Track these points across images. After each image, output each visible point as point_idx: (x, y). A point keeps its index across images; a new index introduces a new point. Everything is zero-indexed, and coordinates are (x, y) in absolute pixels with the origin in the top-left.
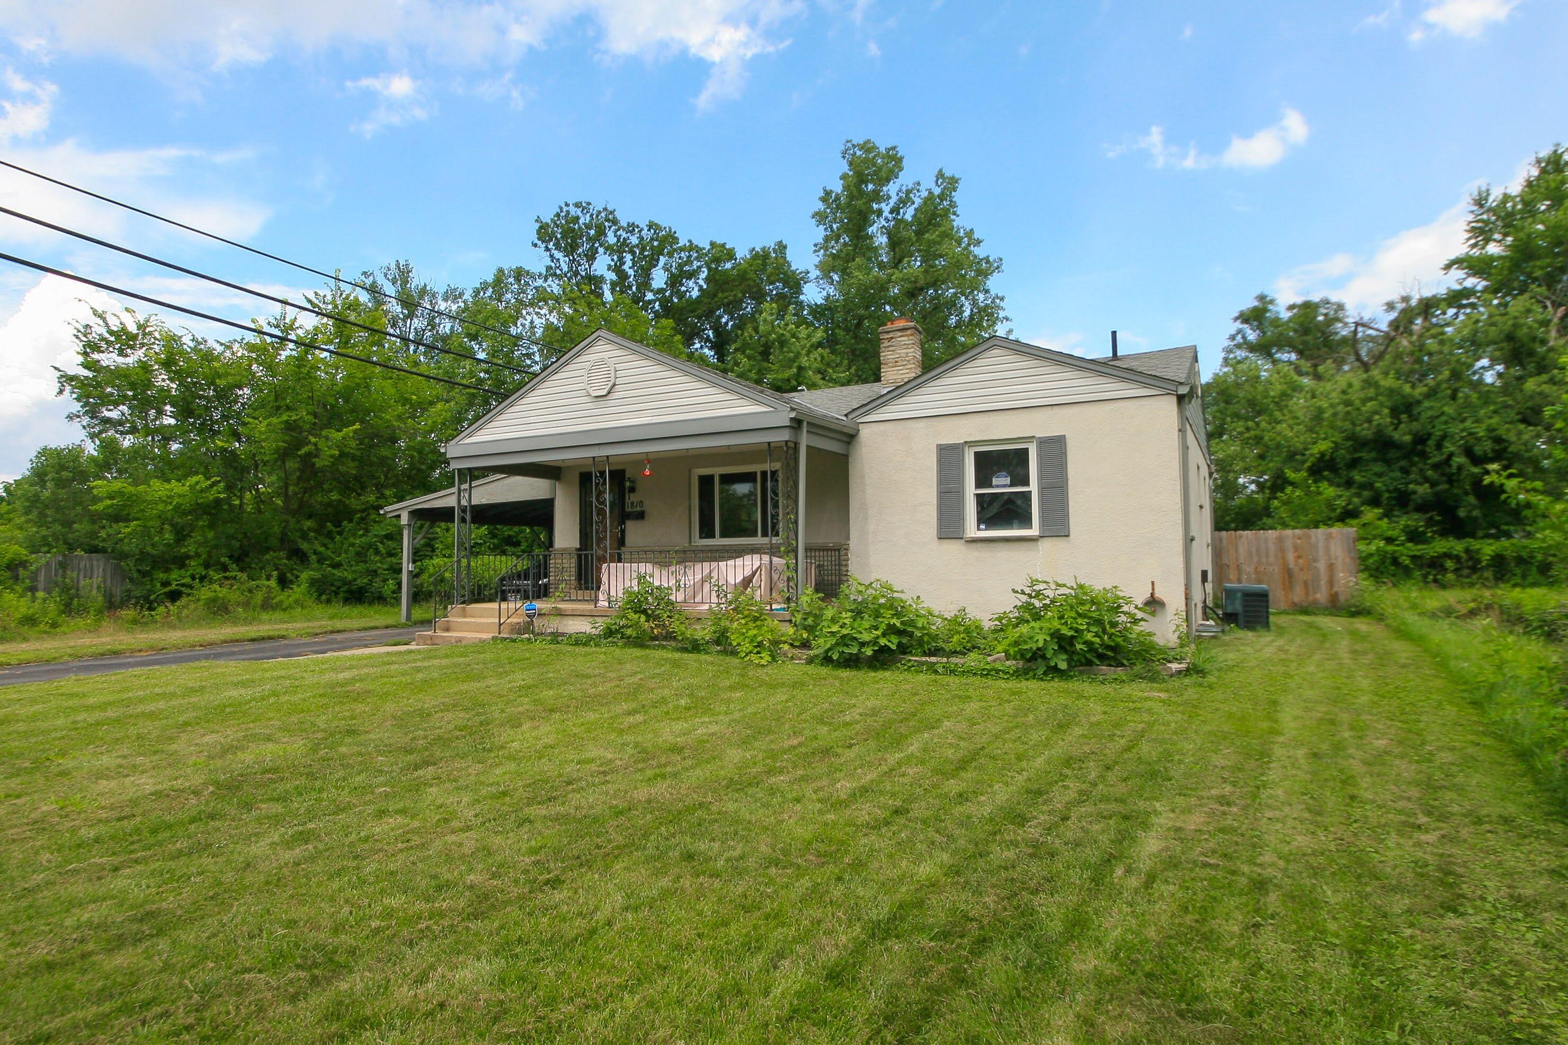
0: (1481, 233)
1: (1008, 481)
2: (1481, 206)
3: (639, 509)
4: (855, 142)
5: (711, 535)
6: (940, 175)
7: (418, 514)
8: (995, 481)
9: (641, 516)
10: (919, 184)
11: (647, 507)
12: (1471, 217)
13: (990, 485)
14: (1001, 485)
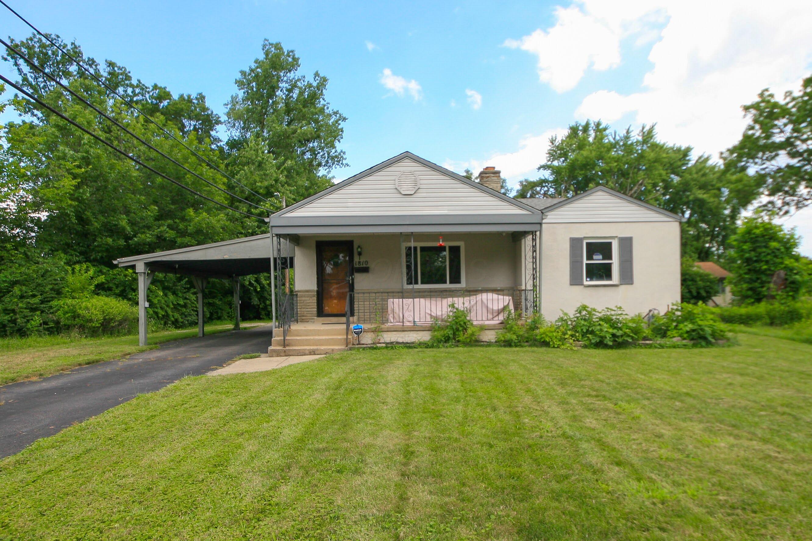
0: (553, 155)
1: (601, 257)
2: (553, 144)
3: (364, 266)
4: (271, 41)
5: (416, 283)
6: (317, 74)
7: (153, 266)
8: (595, 257)
9: (365, 270)
10: (304, 77)
11: (371, 265)
12: (549, 148)
13: (592, 259)
14: (598, 259)
